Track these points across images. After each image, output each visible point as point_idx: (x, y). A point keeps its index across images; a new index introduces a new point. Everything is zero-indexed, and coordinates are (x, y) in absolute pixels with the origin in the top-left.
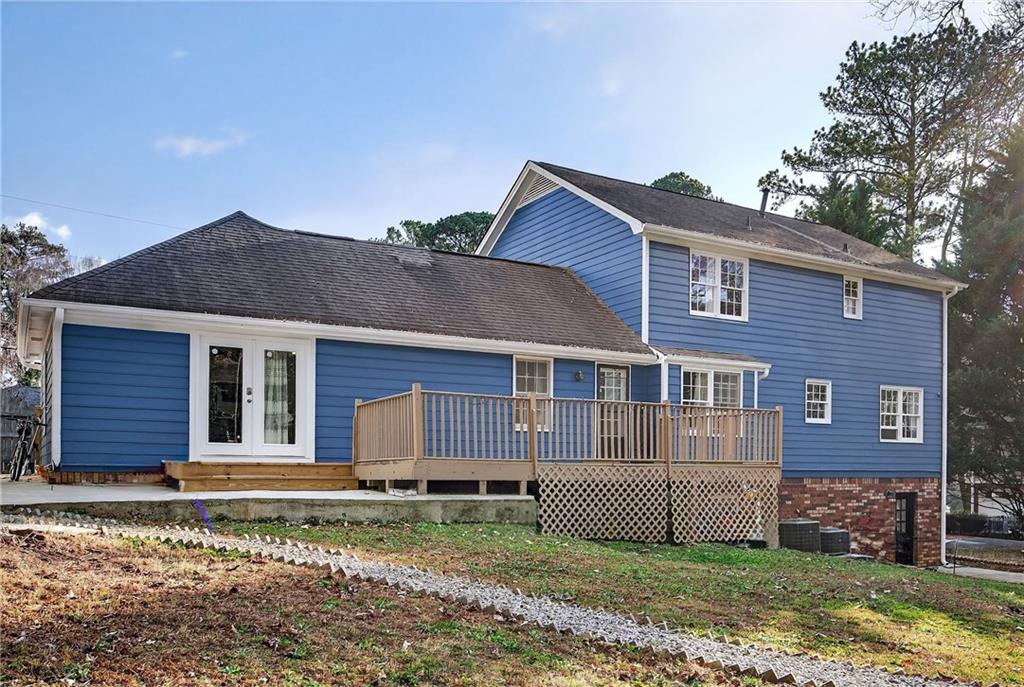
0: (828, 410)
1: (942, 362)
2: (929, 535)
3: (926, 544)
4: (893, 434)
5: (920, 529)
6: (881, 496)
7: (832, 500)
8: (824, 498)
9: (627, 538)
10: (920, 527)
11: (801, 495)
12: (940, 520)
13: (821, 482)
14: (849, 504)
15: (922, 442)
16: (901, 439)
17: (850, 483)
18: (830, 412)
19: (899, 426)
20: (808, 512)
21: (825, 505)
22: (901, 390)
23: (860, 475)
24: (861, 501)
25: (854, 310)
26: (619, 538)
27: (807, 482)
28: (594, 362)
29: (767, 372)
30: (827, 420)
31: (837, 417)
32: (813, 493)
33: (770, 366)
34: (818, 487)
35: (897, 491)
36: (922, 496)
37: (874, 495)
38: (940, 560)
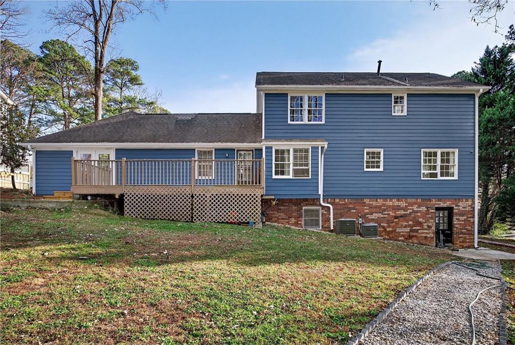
0: (382, 164)
1: (475, 133)
2: (464, 231)
3: (461, 236)
4: (435, 175)
5: (456, 228)
6: (424, 209)
7: (385, 210)
8: (379, 209)
9: (175, 219)
10: (456, 226)
11: (363, 208)
12: (474, 222)
13: (377, 201)
14: (397, 213)
15: (457, 179)
16: (439, 178)
17: (398, 201)
18: (383, 165)
19: (438, 171)
20: (367, 216)
21: (380, 213)
22: (439, 152)
23: (406, 197)
24: (407, 211)
25: (400, 110)
26: (171, 219)
27: (367, 201)
28: (235, 149)
29: (326, 146)
30: (381, 169)
31: (386, 167)
32: (371, 207)
33: (327, 143)
34: (374, 203)
35: (436, 206)
36: (459, 209)
37: (417, 208)
38: (474, 245)
